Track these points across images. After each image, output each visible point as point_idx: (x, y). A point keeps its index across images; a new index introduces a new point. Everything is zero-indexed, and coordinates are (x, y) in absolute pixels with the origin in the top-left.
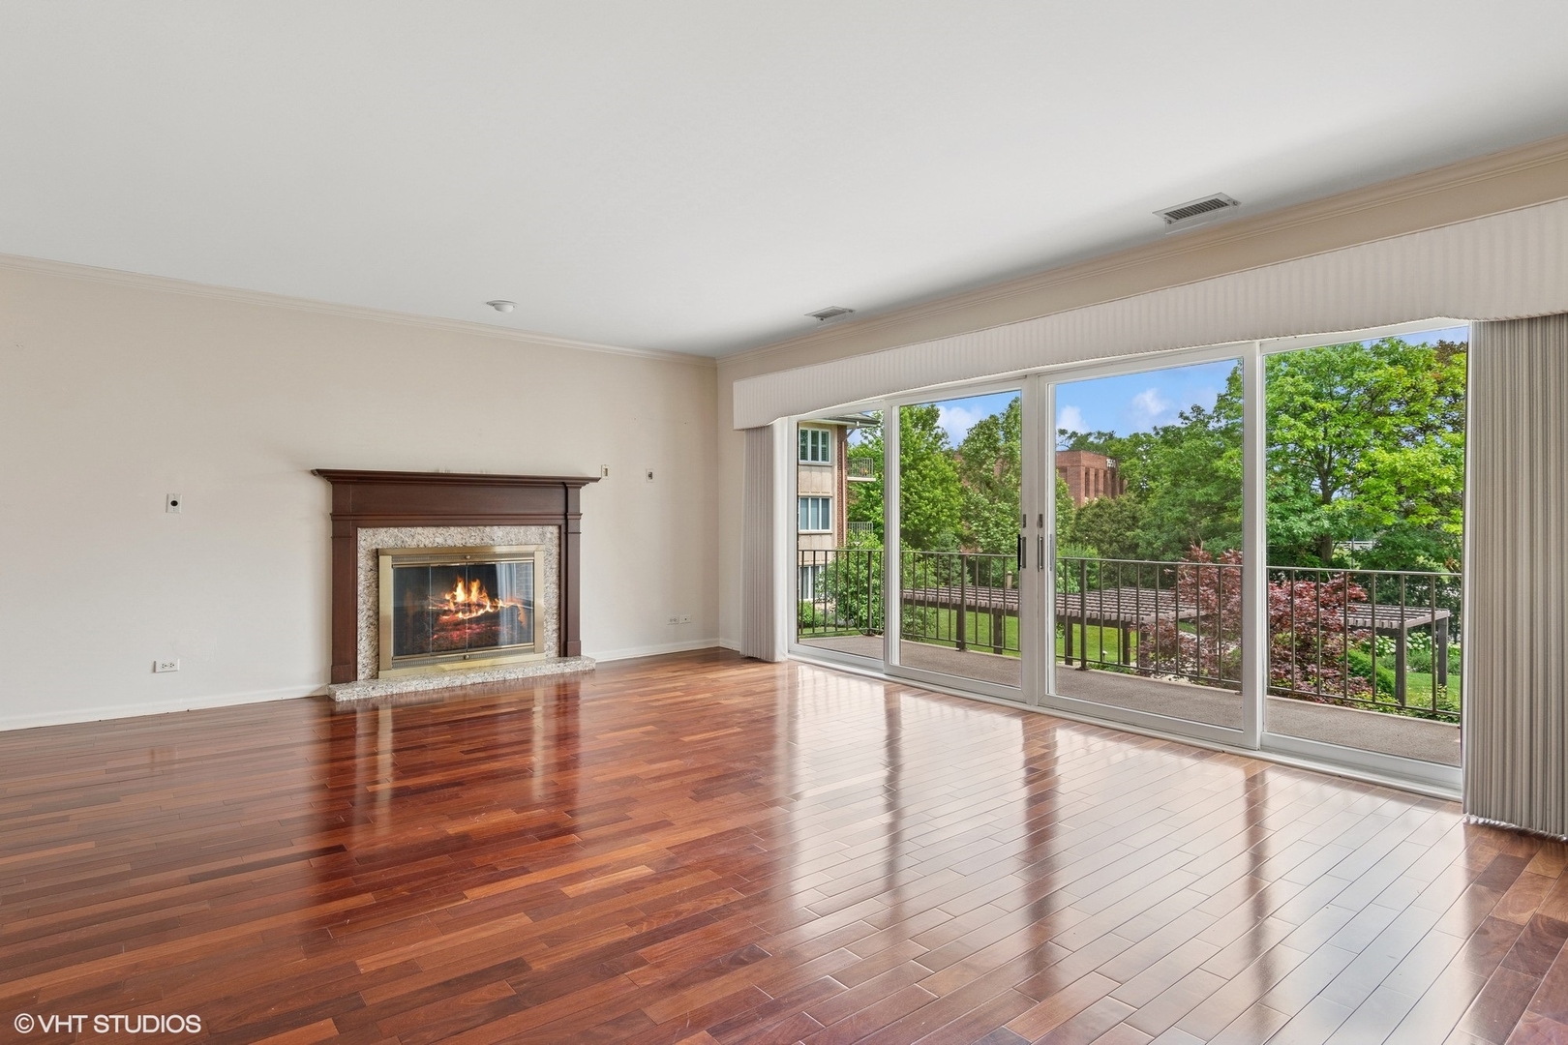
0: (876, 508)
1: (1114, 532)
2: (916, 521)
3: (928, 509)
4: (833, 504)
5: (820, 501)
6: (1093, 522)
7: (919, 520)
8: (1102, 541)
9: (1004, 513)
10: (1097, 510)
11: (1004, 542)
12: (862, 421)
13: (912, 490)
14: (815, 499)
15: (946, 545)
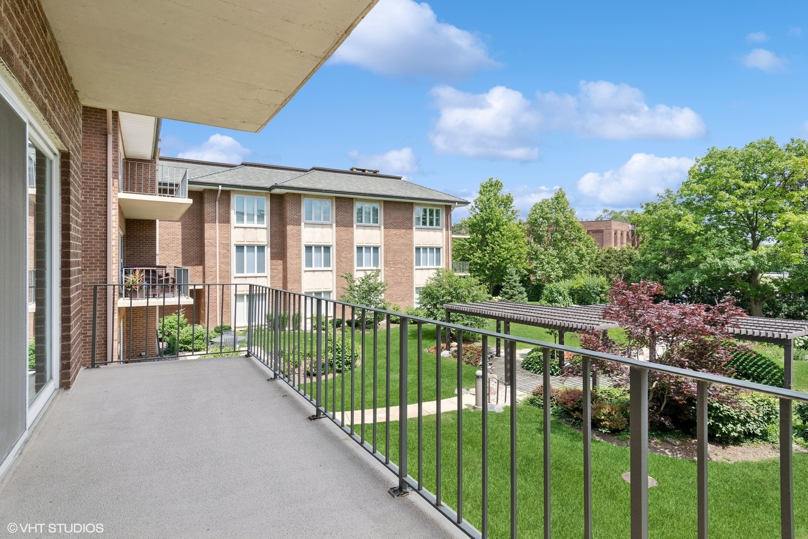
0: (475, 254)
1: (617, 267)
2: (498, 261)
3: (504, 254)
4: (443, 252)
5: (435, 249)
6: (605, 261)
7: (500, 261)
8: (610, 273)
9: (553, 256)
10: (607, 254)
11: (552, 273)
12: (459, 202)
13: (496, 242)
14: (432, 249)
15: (512, 276)
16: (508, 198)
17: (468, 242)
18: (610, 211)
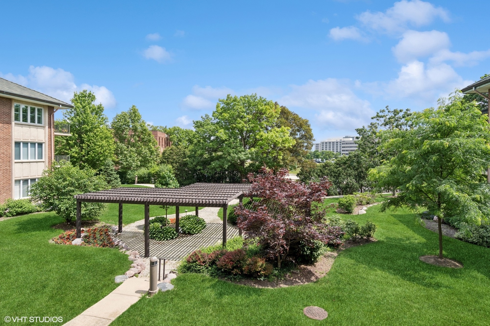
0: (72, 149)
1: (177, 159)
2: (93, 155)
3: (99, 150)
4: (45, 146)
5: (37, 145)
6: (170, 155)
7: (95, 155)
8: (173, 163)
9: (133, 152)
10: (171, 151)
11: (133, 163)
12: (63, 105)
13: (91, 141)
14: (33, 144)
15: (109, 166)
16: (99, 108)
17: (65, 140)
18: (151, 125)
